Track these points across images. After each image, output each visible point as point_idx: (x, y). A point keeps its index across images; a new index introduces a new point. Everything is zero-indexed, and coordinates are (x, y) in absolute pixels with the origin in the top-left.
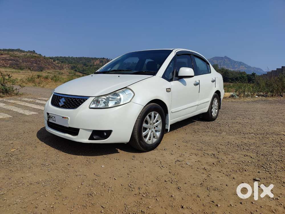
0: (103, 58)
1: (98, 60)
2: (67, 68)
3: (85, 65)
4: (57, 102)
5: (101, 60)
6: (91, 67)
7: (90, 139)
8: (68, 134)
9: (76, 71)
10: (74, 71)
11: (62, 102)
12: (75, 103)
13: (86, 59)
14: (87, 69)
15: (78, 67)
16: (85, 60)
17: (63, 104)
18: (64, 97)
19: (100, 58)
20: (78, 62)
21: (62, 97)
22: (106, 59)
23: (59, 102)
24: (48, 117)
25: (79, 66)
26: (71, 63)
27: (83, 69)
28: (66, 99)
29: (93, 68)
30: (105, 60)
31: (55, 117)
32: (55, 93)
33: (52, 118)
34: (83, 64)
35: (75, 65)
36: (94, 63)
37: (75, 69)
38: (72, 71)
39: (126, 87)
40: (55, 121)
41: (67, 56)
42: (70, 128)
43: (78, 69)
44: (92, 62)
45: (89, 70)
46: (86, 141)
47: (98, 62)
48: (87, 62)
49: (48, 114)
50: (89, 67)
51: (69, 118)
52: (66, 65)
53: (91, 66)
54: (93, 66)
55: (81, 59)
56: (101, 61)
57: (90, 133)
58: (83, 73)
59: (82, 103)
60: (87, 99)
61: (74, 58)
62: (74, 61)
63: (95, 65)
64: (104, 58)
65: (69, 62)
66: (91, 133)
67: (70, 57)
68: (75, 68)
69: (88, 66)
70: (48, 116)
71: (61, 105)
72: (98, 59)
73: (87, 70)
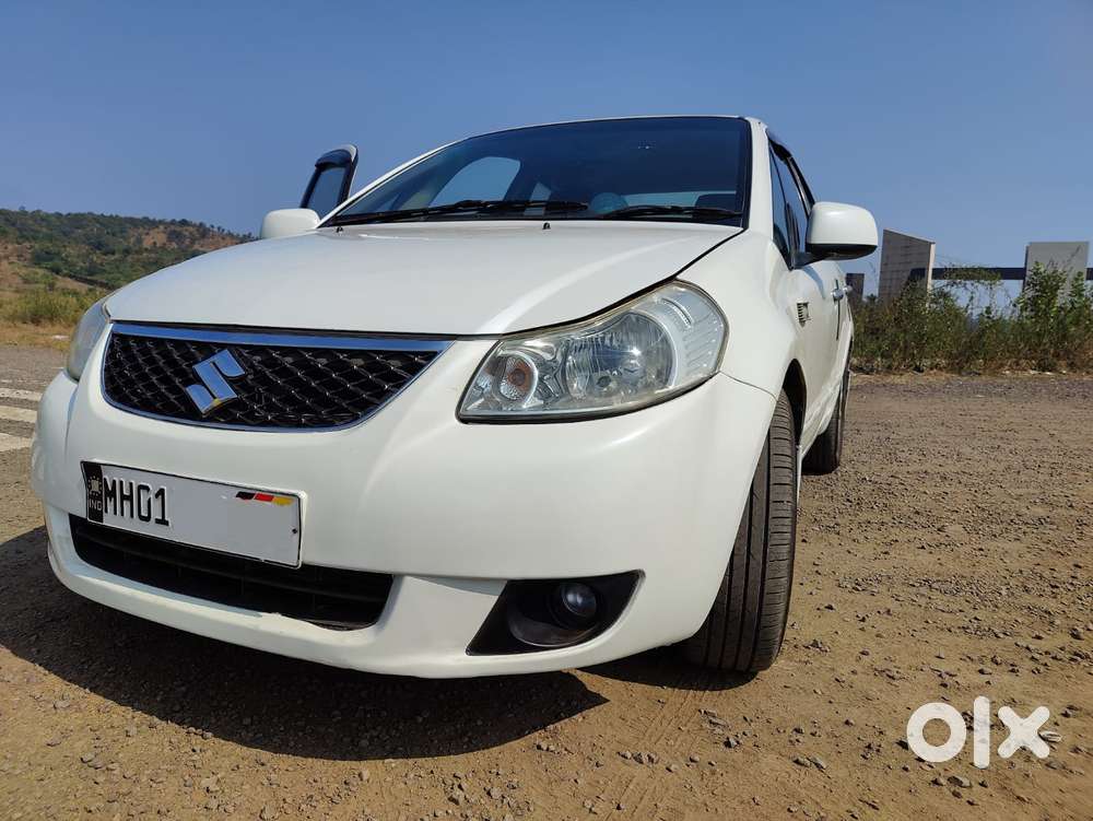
0: (184, 223)
1: (162, 227)
2: (13, 259)
3: (98, 246)
4: (166, 380)
5: (173, 227)
6: (129, 258)
7: (479, 646)
8: (285, 614)
9: (57, 273)
10: (49, 273)
11: (214, 382)
12: (333, 385)
13: (101, 224)
14: (108, 264)
15: (67, 256)
16: (98, 225)
17: (230, 394)
18: (222, 346)
19: (169, 220)
20: (65, 234)
21: (208, 350)
22: (194, 226)
23: (188, 383)
24: (92, 497)
25: (71, 251)
26: (34, 239)
27: (87, 264)
28: (246, 360)
29: (138, 260)
30: (191, 229)
31: (161, 493)
32: (118, 322)
33: (130, 498)
34: (90, 244)
35: (50, 245)
36: (139, 241)
37: (50, 264)
38: (38, 270)
39: (671, 279)
40: (162, 522)
41: (15, 208)
42: (310, 571)
43: (66, 262)
44: (133, 234)
45: (117, 267)
46: (453, 661)
47: (158, 237)
48: (110, 237)
49: (92, 470)
50: (117, 256)
51: (303, 495)
52: (10, 247)
53: (127, 252)
54: (137, 252)
55: (77, 220)
56: (175, 231)
57: (485, 603)
58: (91, 282)
59: (399, 383)
60: (430, 357)
61: (48, 215)
62: (44, 230)
63: (146, 249)
64: (184, 220)
65: (25, 233)
66: (495, 598)
67: (30, 209)
68: (51, 260)
69: (113, 253)
70: (88, 485)
71: (204, 403)
72: (161, 222)
73: (107, 268)
